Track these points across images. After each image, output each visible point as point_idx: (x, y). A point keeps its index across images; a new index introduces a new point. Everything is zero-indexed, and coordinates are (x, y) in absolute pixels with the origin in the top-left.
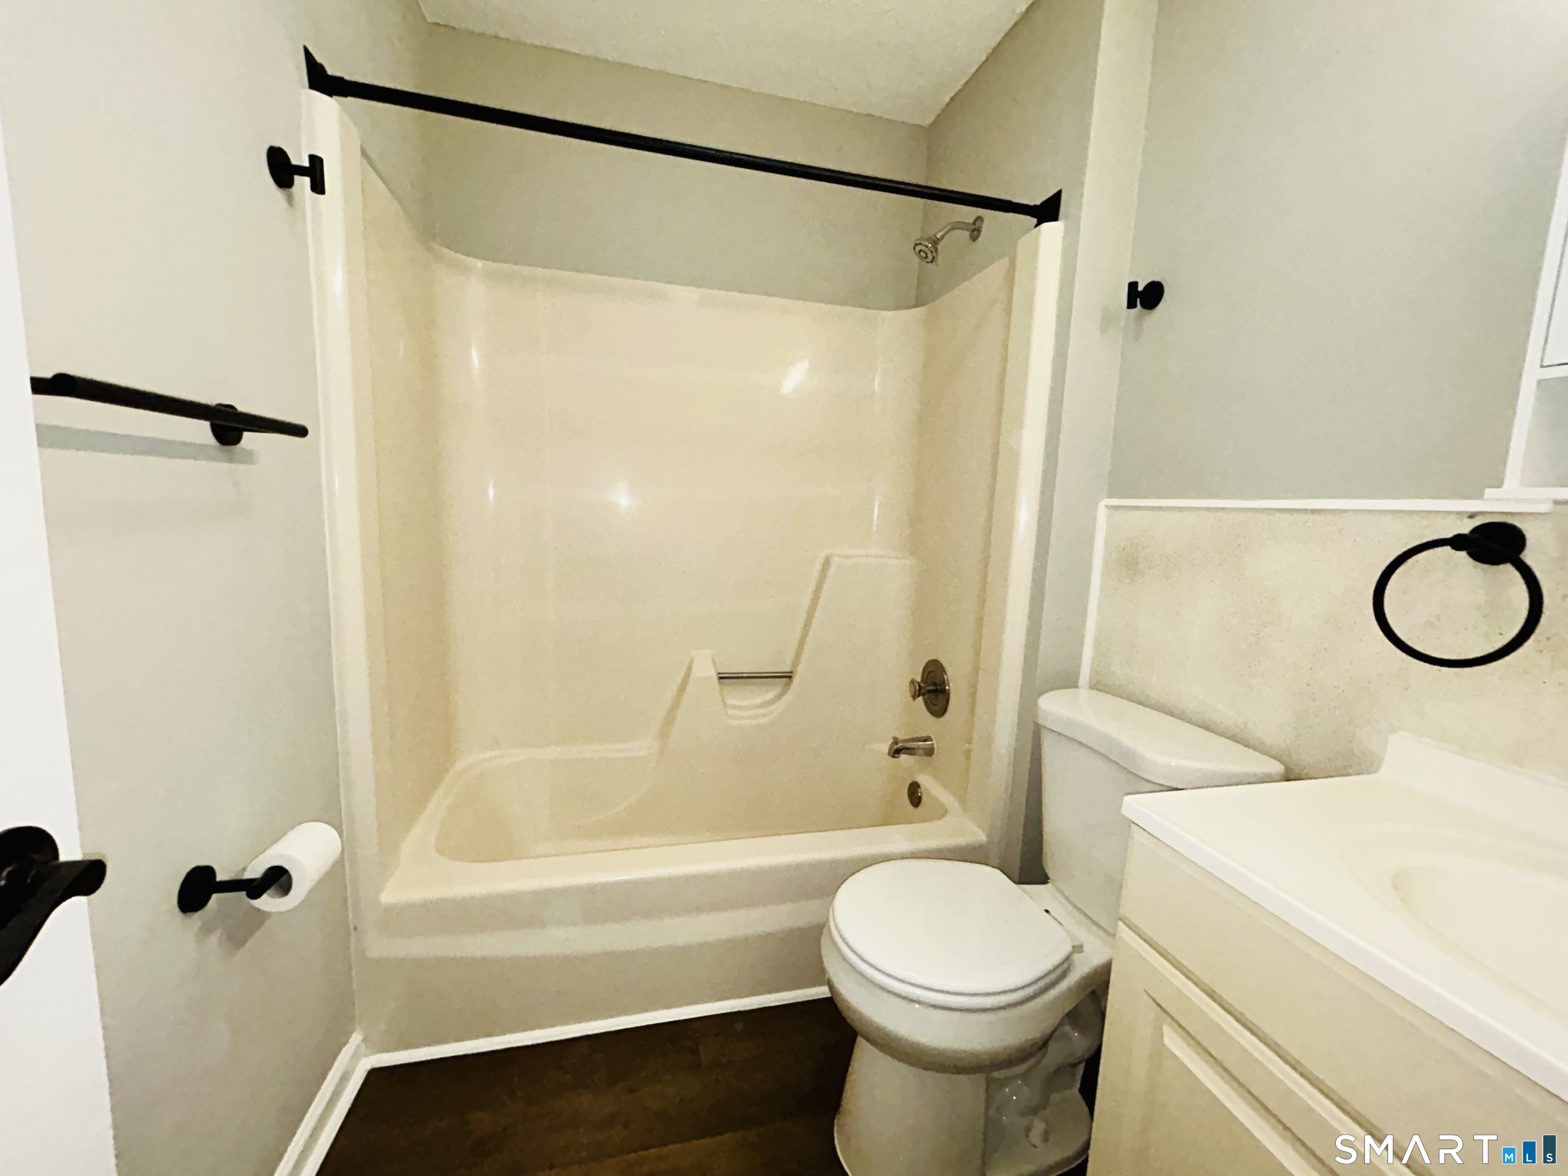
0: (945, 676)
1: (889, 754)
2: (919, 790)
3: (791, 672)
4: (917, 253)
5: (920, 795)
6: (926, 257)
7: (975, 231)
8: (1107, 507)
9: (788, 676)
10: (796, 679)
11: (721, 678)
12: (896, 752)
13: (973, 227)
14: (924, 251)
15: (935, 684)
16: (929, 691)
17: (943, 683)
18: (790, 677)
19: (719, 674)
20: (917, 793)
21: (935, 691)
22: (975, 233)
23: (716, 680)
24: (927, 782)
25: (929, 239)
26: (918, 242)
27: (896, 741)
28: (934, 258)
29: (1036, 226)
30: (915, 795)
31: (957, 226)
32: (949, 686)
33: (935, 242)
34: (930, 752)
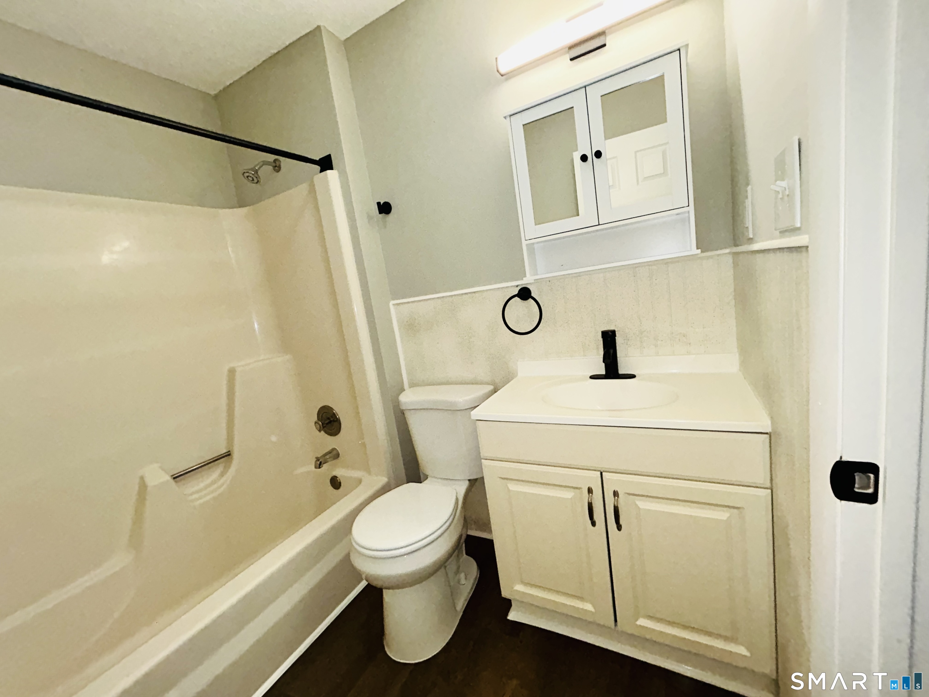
0: (334, 411)
1: (316, 468)
2: (338, 479)
3: (229, 451)
4: (246, 177)
5: (339, 481)
6: (253, 180)
7: (277, 167)
8: (393, 305)
9: (228, 454)
10: (236, 455)
11: (174, 478)
12: (319, 464)
13: (274, 165)
14: (251, 177)
15: (328, 418)
16: (327, 424)
17: (334, 415)
18: (229, 455)
19: (172, 476)
20: (338, 480)
21: (330, 422)
22: (276, 168)
23: (172, 481)
24: (340, 472)
25: (252, 169)
26: (245, 171)
27: (318, 459)
28: (258, 181)
29: (321, 171)
30: (335, 483)
31: (265, 163)
32: (338, 415)
33: (256, 171)
34: (337, 456)
